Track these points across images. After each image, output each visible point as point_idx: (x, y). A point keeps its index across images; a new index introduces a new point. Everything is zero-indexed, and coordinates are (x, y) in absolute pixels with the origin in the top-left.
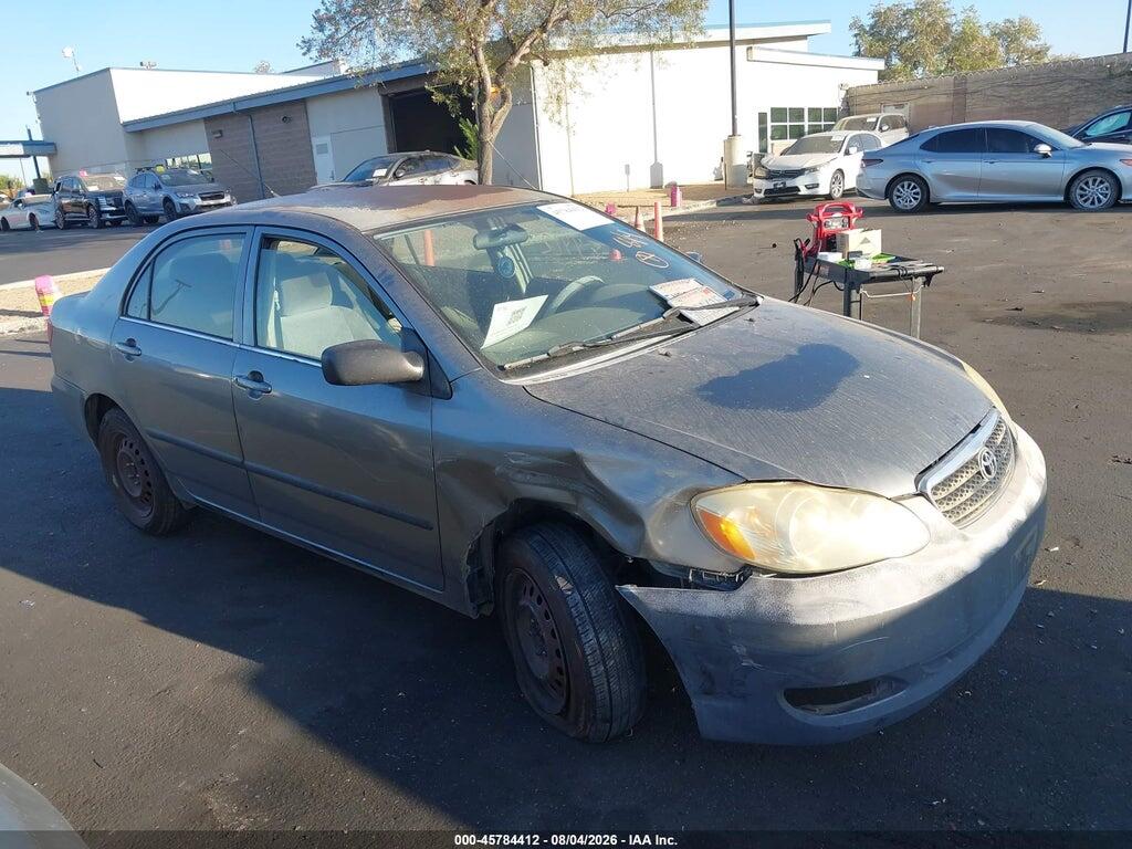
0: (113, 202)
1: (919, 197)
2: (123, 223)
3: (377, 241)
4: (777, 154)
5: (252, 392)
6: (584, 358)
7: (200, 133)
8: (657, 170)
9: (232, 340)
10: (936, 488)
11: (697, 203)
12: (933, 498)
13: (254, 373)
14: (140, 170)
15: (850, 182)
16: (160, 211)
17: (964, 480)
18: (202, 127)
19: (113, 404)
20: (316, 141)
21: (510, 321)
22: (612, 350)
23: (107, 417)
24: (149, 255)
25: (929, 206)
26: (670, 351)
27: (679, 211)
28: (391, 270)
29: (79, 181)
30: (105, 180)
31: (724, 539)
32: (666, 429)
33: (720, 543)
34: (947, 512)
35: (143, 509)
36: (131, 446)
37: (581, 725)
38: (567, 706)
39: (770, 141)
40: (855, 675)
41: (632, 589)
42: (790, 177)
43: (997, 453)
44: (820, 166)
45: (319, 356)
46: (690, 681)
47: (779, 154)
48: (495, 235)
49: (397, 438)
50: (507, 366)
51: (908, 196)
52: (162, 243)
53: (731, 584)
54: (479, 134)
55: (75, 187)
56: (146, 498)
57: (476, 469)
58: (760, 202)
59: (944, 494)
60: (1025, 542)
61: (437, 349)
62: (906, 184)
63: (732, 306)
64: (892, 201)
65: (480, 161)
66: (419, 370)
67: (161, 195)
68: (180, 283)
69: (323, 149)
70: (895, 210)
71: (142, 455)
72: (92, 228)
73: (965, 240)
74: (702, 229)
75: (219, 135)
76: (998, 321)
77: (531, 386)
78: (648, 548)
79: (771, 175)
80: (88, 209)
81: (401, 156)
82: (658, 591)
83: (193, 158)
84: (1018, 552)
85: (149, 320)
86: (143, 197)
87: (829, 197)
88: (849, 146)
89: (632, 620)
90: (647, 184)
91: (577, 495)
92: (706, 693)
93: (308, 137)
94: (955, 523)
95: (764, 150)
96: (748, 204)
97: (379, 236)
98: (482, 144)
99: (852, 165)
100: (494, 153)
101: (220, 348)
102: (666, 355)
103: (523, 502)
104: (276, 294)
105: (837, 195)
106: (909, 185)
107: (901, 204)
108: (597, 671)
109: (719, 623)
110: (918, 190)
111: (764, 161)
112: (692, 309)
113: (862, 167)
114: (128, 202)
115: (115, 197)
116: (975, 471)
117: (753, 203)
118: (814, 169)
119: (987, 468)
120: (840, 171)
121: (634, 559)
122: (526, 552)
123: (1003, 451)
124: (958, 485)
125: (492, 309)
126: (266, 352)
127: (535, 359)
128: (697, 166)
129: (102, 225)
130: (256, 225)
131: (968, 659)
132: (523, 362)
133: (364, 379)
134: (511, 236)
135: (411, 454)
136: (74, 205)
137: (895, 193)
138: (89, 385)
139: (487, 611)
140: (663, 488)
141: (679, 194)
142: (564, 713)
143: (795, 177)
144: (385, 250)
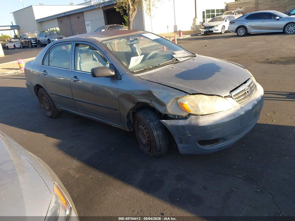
0: (35, 41)
1: (245, 32)
2: (38, 46)
3: (103, 43)
4: (207, 22)
5: (75, 81)
6: (153, 70)
7: (56, 22)
8: (175, 27)
9: (69, 69)
10: (234, 96)
11: (186, 36)
12: (234, 98)
13: (75, 76)
14: (41, 32)
15: (226, 29)
16: (47, 42)
17: (241, 94)
18: (57, 20)
19: (42, 87)
20: (86, 23)
21: (135, 62)
22: (159, 67)
23: (40, 90)
24: (48, 50)
25: (247, 34)
26: (173, 67)
27: (181, 38)
28: (106, 50)
29: (26, 35)
30: (32, 35)
31: (184, 108)
32: (171, 84)
33: (184, 109)
34: (237, 101)
35: (49, 112)
36: (46, 97)
37: (154, 153)
38: (150, 149)
39: (206, 19)
40: (214, 137)
41: (164, 121)
42: (210, 28)
43: (251, 88)
44: (218, 25)
45: (90, 72)
46: (177, 140)
47: (208, 22)
48: (132, 41)
49: (110, 91)
50: (134, 71)
51: (242, 32)
52: (52, 46)
53: (186, 118)
54: (128, 19)
55: (25, 37)
56: (50, 109)
57: (128, 96)
58: (203, 35)
59: (236, 97)
60: (256, 108)
61: (118, 68)
62: (241, 28)
63: (189, 57)
64: (237, 33)
65: (129, 26)
66: (114, 73)
67: (47, 38)
68: (54, 57)
69: (88, 25)
70: (238, 36)
71: (49, 99)
72: (30, 48)
73: (256, 43)
74: (188, 42)
75: (61, 22)
76: (262, 62)
77: (140, 76)
78: (167, 111)
79: (205, 28)
80: (28, 43)
81: (109, 26)
82: (169, 121)
83: (54, 29)
84: (255, 110)
85: (49, 66)
86: (42, 39)
87: (221, 33)
88: (226, 19)
89: (165, 129)
90: (173, 31)
91: (151, 101)
92: (181, 143)
93: (84, 22)
94: (239, 104)
95: (204, 21)
96: (200, 36)
97: (103, 42)
98: (129, 22)
99: (227, 24)
100: (133, 24)
101: (66, 71)
102: (172, 68)
103: (138, 103)
104: (79, 58)
105: (223, 32)
106: (242, 29)
107: (240, 34)
108: (157, 140)
109: (183, 127)
110: (244, 30)
111: (204, 24)
112: (180, 58)
113: (229, 25)
114: (39, 41)
115: (35, 39)
116: (245, 92)
117: (201, 35)
118: (217, 26)
119: (248, 92)
120: (224, 26)
121: (164, 114)
122: (140, 115)
123: (252, 88)
124: (240, 95)
125: (131, 59)
126: (77, 71)
127: (141, 70)
128: (186, 26)
129: (32, 47)
130: (74, 41)
131: (242, 135)
132: (138, 70)
133: (101, 75)
134: (135, 41)
135: (114, 95)
136: (25, 42)
137: (238, 31)
138: (35, 83)
139: (132, 130)
140: (170, 97)
141: (181, 33)
142: (150, 151)
143: (212, 28)
144: (105, 45)
